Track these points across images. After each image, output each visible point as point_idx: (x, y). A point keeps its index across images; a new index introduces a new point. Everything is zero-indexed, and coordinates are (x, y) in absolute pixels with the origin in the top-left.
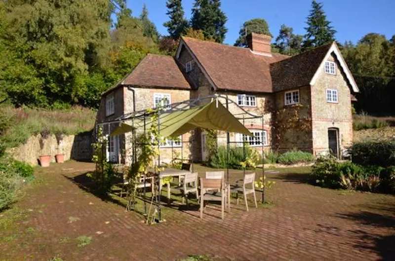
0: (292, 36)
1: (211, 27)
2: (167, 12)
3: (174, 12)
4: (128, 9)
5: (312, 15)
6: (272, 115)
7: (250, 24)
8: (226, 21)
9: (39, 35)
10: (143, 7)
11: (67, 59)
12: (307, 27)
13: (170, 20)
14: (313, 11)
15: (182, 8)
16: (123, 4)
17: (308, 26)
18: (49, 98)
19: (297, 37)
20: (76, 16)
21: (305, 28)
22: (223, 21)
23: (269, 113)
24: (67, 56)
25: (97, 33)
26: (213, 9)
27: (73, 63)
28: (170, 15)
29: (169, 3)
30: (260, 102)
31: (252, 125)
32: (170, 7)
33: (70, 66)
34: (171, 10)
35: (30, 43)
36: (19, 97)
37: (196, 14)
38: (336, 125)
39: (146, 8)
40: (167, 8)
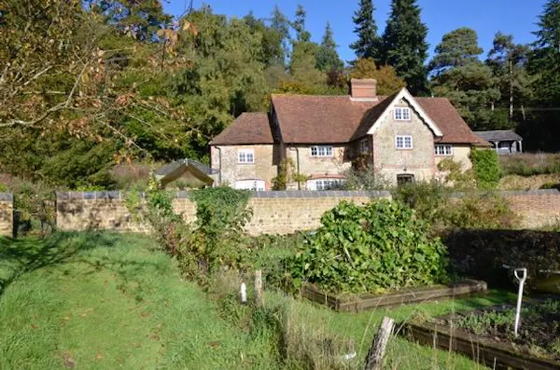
0: (512, 47)
1: (404, 45)
2: (355, 29)
3: (363, 28)
4: (307, 33)
5: (547, 11)
6: (353, 164)
7: (449, 38)
8: (426, 34)
9: (188, 87)
10: (326, 26)
11: (209, 112)
12: (536, 31)
13: (359, 39)
14: (549, 4)
15: (373, 22)
16: (300, 27)
17: (540, 29)
18: (198, 152)
19: (519, 47)
20: (223, 62)
21: (534, 33)
22: (422, 34)
23: (349, 161)
24: (210, 108)
25: (243, 80)
26: (406, 20)
27: (217, 115)
28: (358, 33)
29: (357, 17)
30: (337, 152)
31: (326, 174)
32: (358, 22)
33: (214, 119)
34: (359, 26)
35: (180, 96)
36: (169, 152)
37: (389, 29)
38: (409, 172)
39: (331, 26)
40: (354, 24)
